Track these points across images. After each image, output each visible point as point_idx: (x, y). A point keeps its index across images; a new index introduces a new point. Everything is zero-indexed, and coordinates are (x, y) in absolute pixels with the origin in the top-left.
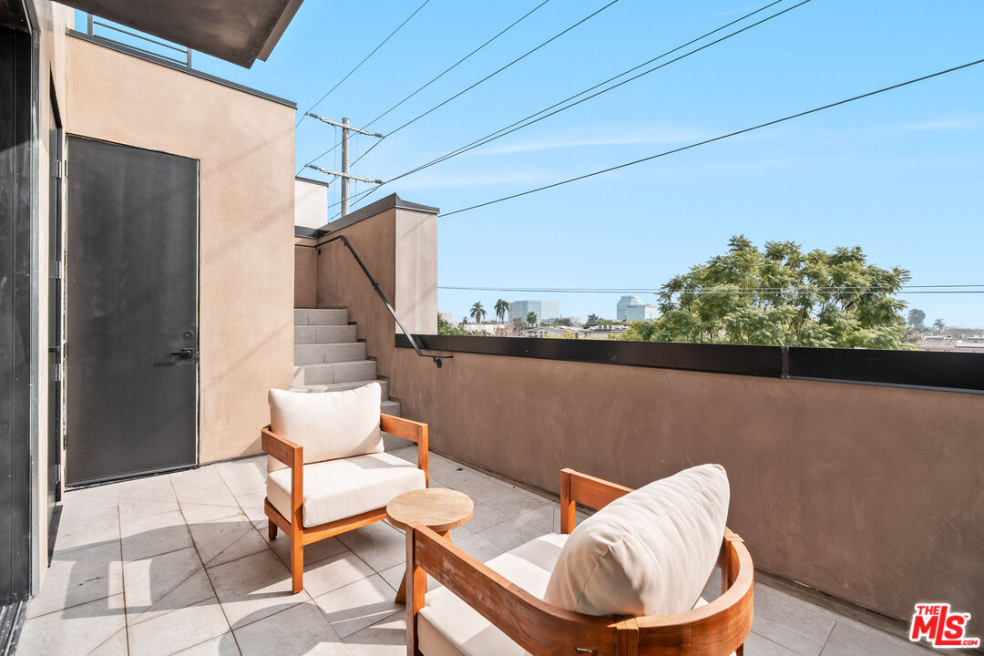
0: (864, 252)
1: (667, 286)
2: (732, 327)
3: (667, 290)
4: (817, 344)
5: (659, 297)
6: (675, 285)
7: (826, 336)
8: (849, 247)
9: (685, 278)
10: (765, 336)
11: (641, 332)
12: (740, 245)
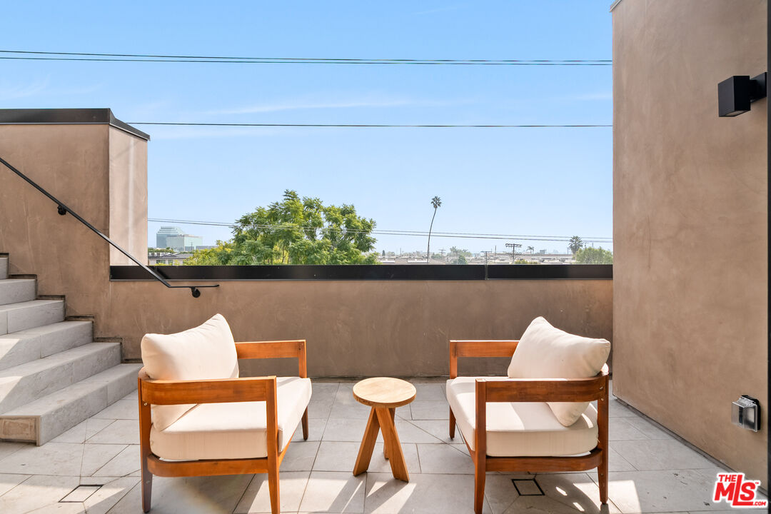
0: (356, 208)
1: (240, 221)
2: (294, 253)
3: (239, 225)
4: (341, 263)
5: (233, 230)
6: (246, 221)
7: (345, 258)
8: (349, 204)
9: (253, 216)
10: (316, 258)
11: (220, 259)
12: (291, 196)
